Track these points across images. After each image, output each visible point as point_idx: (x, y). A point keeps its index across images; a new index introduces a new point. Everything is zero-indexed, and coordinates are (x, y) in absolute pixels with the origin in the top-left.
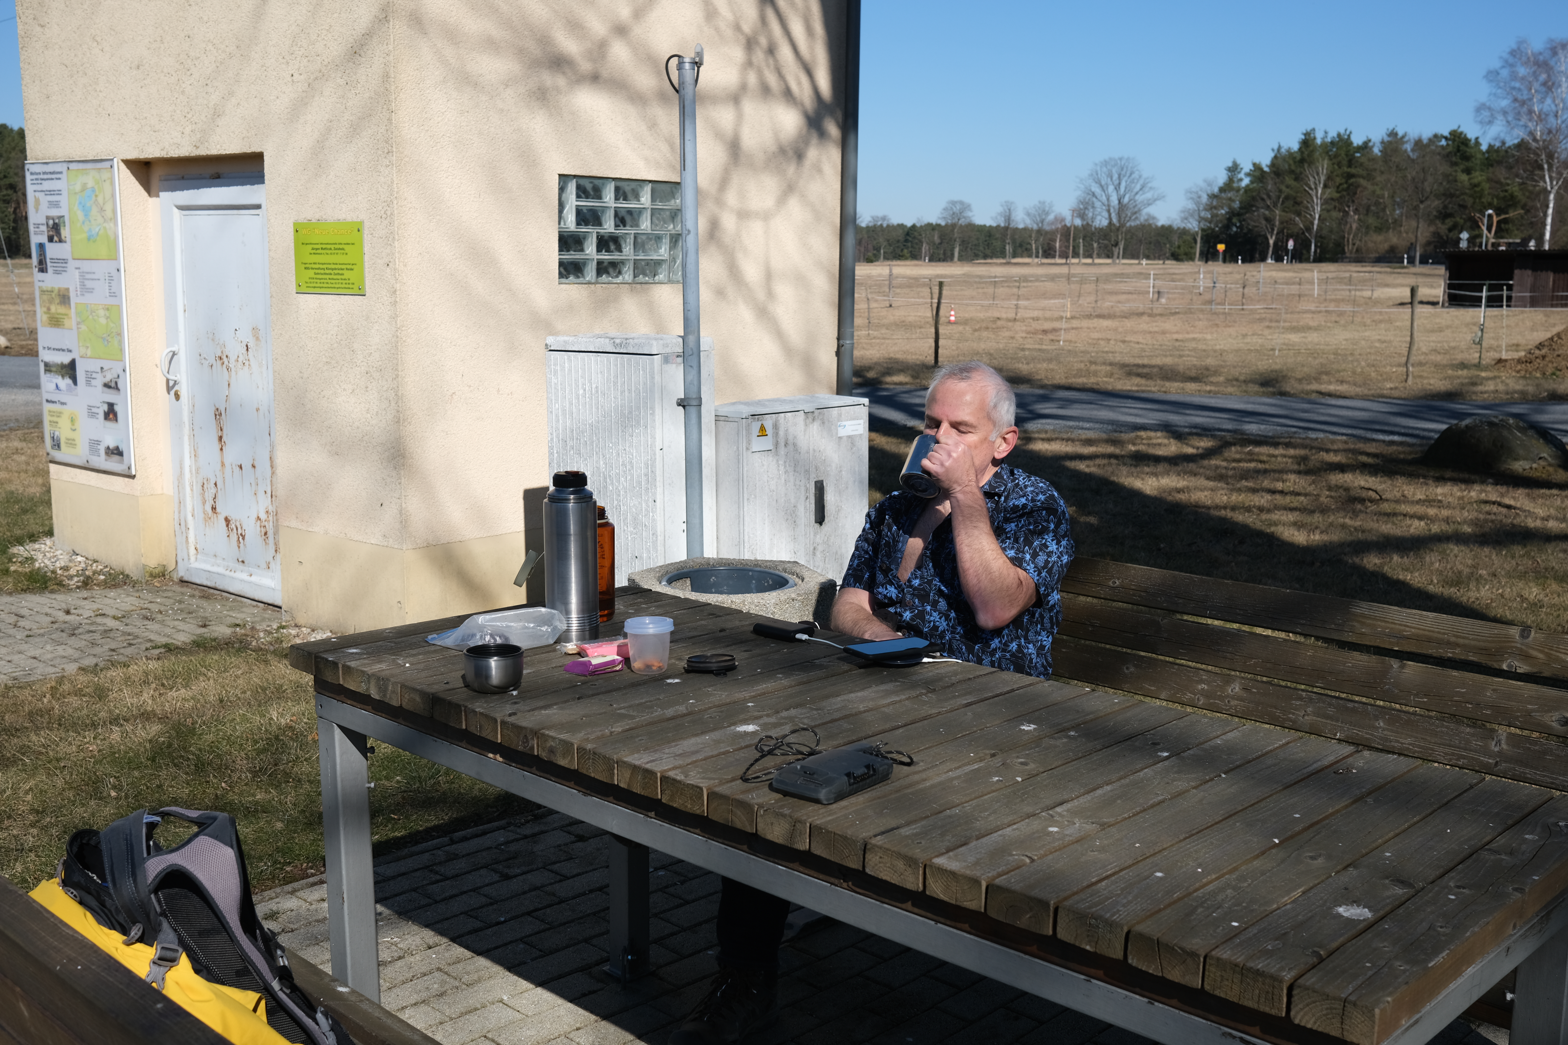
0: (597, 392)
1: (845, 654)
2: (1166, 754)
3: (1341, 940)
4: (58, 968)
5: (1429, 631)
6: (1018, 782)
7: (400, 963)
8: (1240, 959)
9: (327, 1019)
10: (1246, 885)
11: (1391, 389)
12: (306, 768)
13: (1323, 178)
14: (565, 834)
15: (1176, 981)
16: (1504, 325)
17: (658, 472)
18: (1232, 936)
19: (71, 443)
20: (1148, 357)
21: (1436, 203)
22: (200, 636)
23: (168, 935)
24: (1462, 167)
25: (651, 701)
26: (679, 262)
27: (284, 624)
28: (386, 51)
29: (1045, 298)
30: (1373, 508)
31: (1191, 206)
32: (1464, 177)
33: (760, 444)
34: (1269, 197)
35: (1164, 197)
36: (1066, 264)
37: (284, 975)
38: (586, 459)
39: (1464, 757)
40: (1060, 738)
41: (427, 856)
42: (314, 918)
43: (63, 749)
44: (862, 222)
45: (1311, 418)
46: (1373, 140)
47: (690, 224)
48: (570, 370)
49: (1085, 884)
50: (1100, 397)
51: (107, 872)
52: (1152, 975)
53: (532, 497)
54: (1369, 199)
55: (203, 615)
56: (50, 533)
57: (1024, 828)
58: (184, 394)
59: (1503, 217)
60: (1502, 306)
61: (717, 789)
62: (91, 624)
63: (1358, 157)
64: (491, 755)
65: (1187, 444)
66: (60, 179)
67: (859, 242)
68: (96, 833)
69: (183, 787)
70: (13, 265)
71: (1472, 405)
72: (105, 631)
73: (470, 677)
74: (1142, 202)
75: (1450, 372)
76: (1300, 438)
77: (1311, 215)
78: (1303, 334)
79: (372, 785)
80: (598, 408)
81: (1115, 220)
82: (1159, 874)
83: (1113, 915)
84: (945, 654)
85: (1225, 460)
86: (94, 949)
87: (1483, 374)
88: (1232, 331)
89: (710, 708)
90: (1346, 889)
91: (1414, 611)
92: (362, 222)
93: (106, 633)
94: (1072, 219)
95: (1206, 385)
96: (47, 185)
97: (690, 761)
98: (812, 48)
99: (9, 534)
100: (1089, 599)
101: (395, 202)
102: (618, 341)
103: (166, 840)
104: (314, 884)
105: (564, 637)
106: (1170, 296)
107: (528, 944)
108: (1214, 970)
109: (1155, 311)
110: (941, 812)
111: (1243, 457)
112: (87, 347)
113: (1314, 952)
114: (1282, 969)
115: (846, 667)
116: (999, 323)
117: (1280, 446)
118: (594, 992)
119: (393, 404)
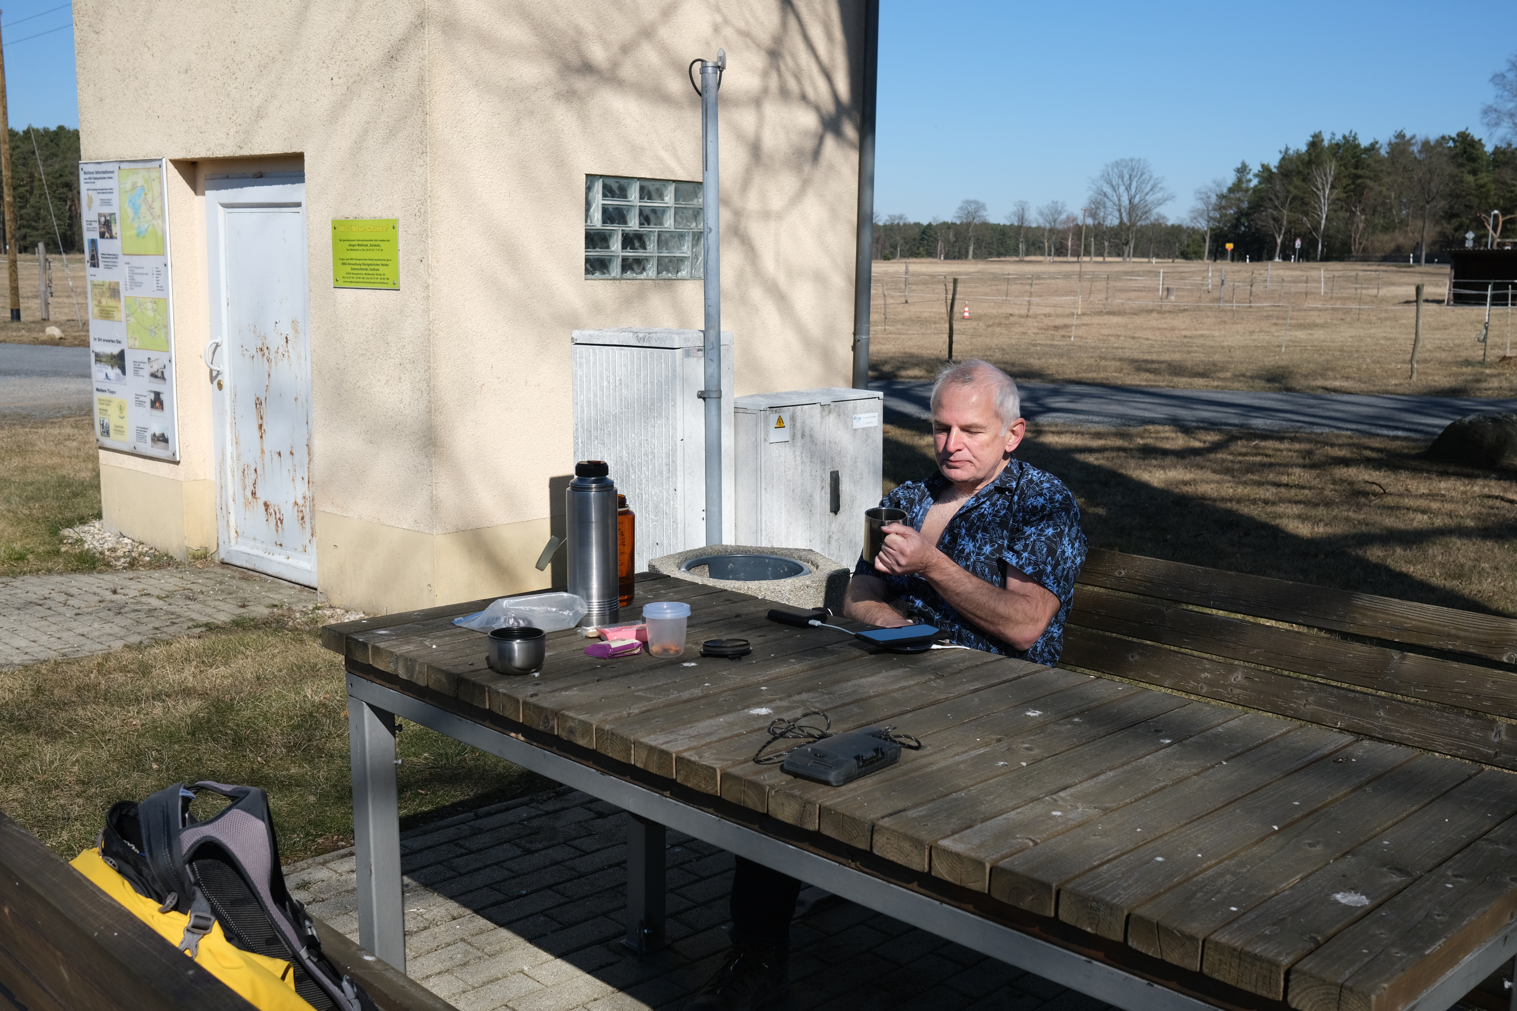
0: (621, 384)
1: (856, 640)
2: (1168, 741)
3: (1339, 926)
4: (96, 934)
5: (1430, 623)
6: (1023, 767)
7: (425, 933)
8: (1238, 943)
9: (353, 987)
10: (1245, 870)
11: (1396, 385)
12: (338, 743)
13: (1330, 180)
14: (585, 811)
15: (1175, 963)
16: (1509, 323)
17: (679, 462)
18: (1231, 920)
19: (120, 430)
20: (1156, 352)
21: (1443, 203)
22: (239, 615)
23: (201, 904)
24: (1468, 168)
25: (667, 684)
26: (701, 259)
27: (319, 605)
28: (422, 56)
29: (1057, 295)
30: (1377, 501)
31: (1200, 206)
32: (1470, 178)
33: (776, 435)
34: (1277, 197)
35: (1173, 197)
36: (1078, 262)
37: (312, 944)
38: (609, 449)
39: (1464, 748)
40: (1065, 724)
41: (452, 830)
42: (344, 889)
43: (108, 722)
44: (879, 220)
45: (1317, 414)
46: (1380, 142)
47: (711, 223)
48: (595, 363)
49: (1087, 868)
50: (1109, 391)
51: (145, 843)
52: (1151, 957)
53: (557, 484)
54: (1375, 200)
55: (242, 595)
56: (99, 516)
57: (1028, 812)
58: (226, 383)
59: (1509, 217)
60: (1507, 305)
61: (730, 770)
62: (137, 603)
63: (1364, 158)
64: (513, 735)
65: (1194, 438)
66: (111, 178)
67: (876, 241)
68: (133, 805)
69: (221, 761)
70: (67, 259)
71: (1476, 402)
72: (150, 610)
73: (494, 658)
74: (1152, 202)
75: (1454, 369)
76: (1305, 433)
77: (1318, 215)
78: (1310, 331)
79: (400, 762)
80: (621, 400)
81: (1125, 220)
82: (1160, 859)
83: (1114, 898)
84: (955, 642)
85: (1232, 454)
86: (129, 917)
87: (1488, 371)
88: (1239, 327)
89: (725, 691)
90: (1344, 876)
91: (1415, 604)
92: (397, 220)
93: (151, 612)
94: (1084, 219)
95: (1214, 380)
96: (99, 184)
97: (704, 742)
98: (831, 53)
99: (60, 516)
100: (1096, 589)
101: (429, 201)
102: (641, 335)
103: (204, 811)
104: (344, 856)
105: (585, 621)
106: (1179, 293)
107: (549, 917)
108: (1212, 954)
109: (1164, 308)
110: (947, 795)
111: (1249, 450)
112: (136, 339)
113: (1312, 937)
114: (1279, 954)
115: (857, 652)
116: (1012, 319)
117: (1286, 441)
118: (611, 964)
119: (425, 394)
